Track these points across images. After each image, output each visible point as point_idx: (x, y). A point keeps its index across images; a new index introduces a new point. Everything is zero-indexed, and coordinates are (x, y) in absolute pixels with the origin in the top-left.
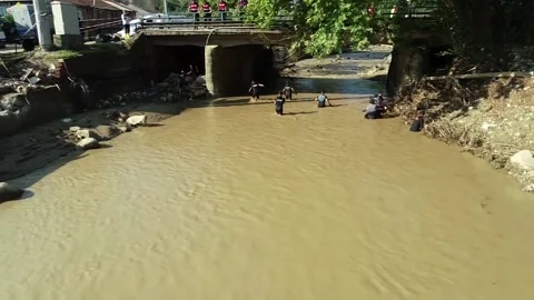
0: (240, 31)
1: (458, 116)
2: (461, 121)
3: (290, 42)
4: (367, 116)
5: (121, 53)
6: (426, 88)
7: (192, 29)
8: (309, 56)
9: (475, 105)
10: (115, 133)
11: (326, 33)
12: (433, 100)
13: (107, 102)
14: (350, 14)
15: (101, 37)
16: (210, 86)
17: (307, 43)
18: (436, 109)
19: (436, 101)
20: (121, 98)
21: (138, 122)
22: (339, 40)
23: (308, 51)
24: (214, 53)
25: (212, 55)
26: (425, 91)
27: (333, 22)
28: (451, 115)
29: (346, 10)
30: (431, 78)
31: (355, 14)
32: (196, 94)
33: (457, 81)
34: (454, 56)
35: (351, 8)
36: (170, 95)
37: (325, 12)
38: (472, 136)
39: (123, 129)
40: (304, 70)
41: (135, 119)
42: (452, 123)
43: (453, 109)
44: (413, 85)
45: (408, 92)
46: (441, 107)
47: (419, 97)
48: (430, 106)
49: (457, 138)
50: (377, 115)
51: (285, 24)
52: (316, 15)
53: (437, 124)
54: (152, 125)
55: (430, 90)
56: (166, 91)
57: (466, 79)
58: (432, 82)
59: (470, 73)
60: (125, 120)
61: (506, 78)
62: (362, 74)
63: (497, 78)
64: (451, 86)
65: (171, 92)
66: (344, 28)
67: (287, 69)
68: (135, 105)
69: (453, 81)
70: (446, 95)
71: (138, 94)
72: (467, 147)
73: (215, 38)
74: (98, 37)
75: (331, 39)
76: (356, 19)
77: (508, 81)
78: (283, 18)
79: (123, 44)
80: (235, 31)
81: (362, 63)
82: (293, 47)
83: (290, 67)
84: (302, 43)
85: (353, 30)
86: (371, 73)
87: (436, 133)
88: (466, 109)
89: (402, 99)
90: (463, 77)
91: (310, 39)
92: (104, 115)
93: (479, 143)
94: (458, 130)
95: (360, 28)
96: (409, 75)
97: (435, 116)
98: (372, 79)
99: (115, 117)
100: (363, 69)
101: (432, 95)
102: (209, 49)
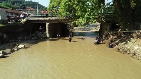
0: (57, 19)
1: (125, 44)
2: (126, 46)
3: (71, 22)
4: (95, 44)
5: (20, 25)
6: (113, 35)
7: (42, 18)
8: (77, 26)
9: (130, 41)
10: (13, 51)
11: (82, 18)
12: (115, 39)
13: (14, 40)
14: (90, 12)
15: (14, 20)
16: (48, 35)
17: (76, 22)
18: (117, 42)
19: (116, 39)
20: (19, 39)
21: (22, 47)
22: (86, 21)
23: (77, 24)
24: (49, 25)
25: (48, 26)
26: (112, 36)
27: (85, 15)
28: (122, 44)
29: (89, 11)
30: (114, 32)
31: (91, 12)
32: (43, 37)
33: (122, 33)
34: (120, 26)
35: (90, 10)
36: (35, 37)
37: (82, 12)
38: (132, 51)
39: (16, 50)
40: (76, 30)
41: (21, 46)
42: (123, 46)
43: (122, 42)
44: (108, 34)
45: (107, 36)
46: (118, 41)
47: (111, 38)
48: (115, 41)
49: (126, 52)
50: (98, 43)
51: (70, 17)
52: (79, 13)
53: (118, 47)
54: (27, 48)
55: (114, 36)
56: (34, 36)
57: (125, 33)
58: (114, 33)
59: (126, 30)
60: (18, 46)
61: (139, 32)
62: (92, 31)
63: (135, 32)
64: (121, 34)
65: (36, 36)
66: (88, 17)
67: (71, 30)
68: (23, 41)
69: (121, 33)
70: (119, 37)
71: (25, 37)
72: (131, 56)
73: (49, 21)
74: (13, 20)
75: (84, 20)
76: (92, 14)
77: (139, 33)
78: (69, 15)
79: (21, 23)
80: (55, 19)
81: (91, 28)
82: (72, 23)
83: (72, 29)
84: (75, 22)
85: (91, 17)
86: (94, 30)
87: (119, 50)
88: (127, 42)
89: (105, 38)
90: (124, 32)
91: (77, 21)
92: (11, 45)
93: (134, 54)
94: (126, 49)
95: (93, 16)
96: (106, 31)
97: (117, 44)
98: (95, 32)
99: (14, 45)
100: (92, 29)
101: (114, 37)
102: (47, 24)
